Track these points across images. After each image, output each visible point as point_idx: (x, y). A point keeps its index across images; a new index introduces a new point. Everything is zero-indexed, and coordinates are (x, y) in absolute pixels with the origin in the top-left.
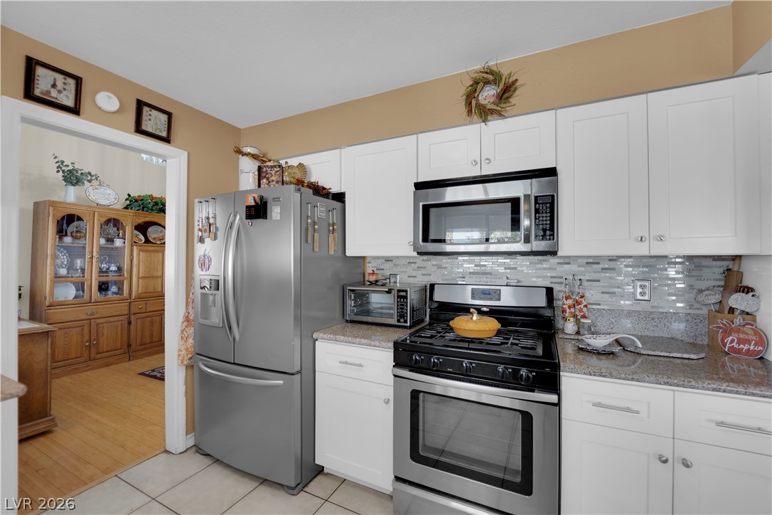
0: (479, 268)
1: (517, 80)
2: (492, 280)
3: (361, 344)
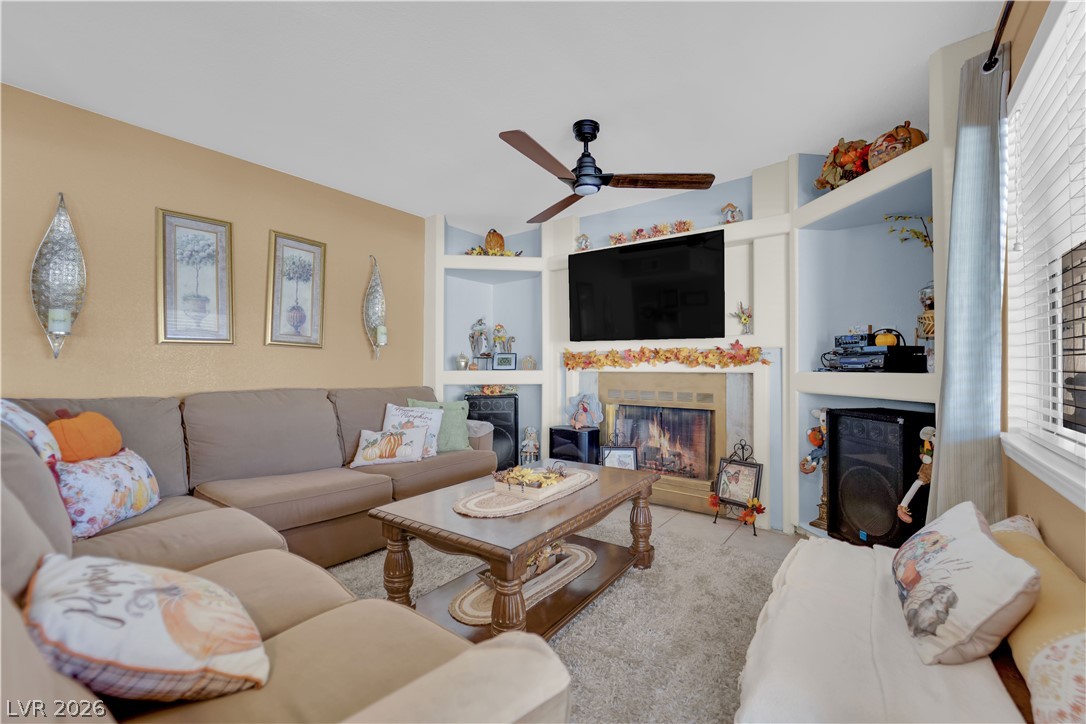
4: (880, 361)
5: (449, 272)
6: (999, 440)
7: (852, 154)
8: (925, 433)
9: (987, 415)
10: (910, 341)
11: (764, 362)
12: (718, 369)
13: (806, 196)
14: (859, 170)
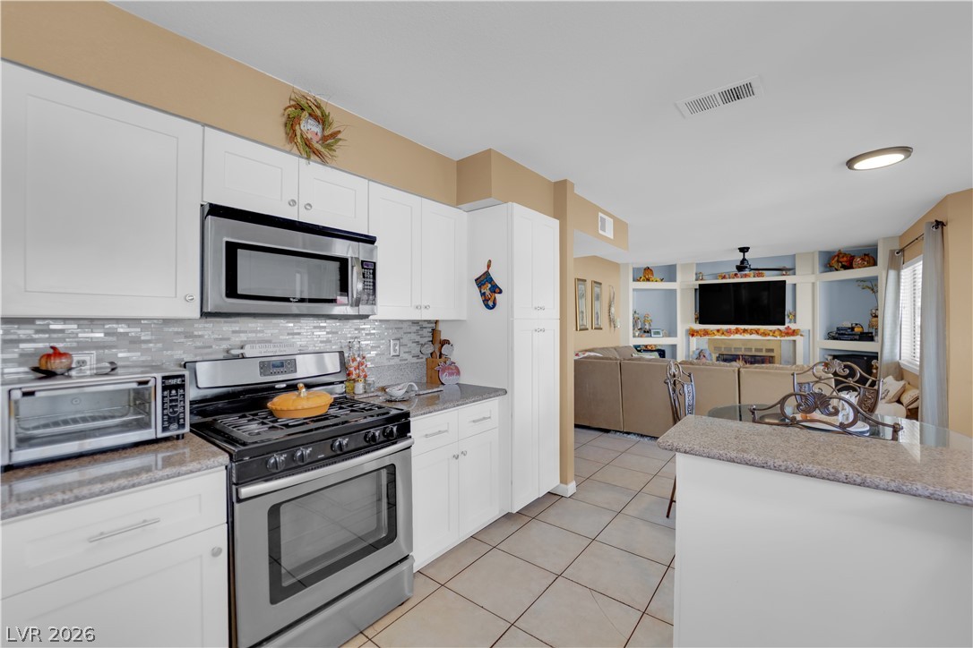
0: (254, 335)
1: (339, 132)
2: (282, 349)
3: (156, 481)
4: (857, 337)
5: (634, 290)
6: (899, 363)
7: (845, 259)
8: (874, 362)
9: (895, 355)
10: (866, 331)
11: (801, 335)
12: (779, 338)
13: (822, 269)
14: (848, 266)
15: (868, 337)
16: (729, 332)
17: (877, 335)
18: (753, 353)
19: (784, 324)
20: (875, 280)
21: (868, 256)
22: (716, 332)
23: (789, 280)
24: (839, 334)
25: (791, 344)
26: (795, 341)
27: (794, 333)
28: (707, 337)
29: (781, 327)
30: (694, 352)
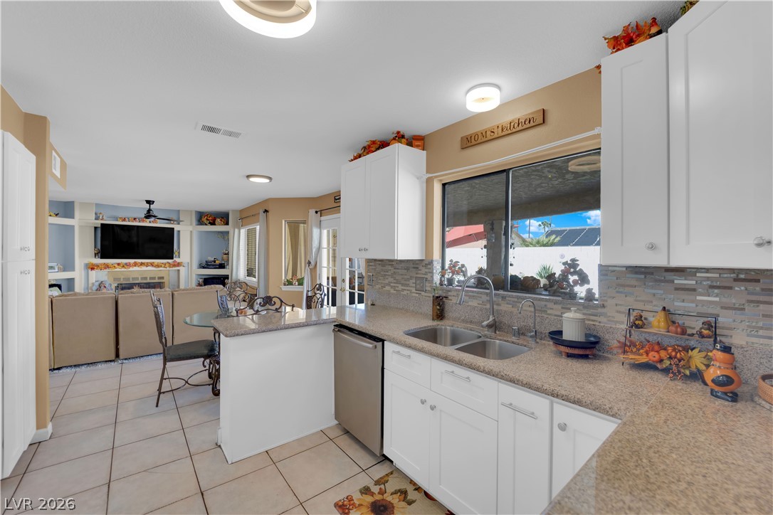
4: (218, 267)
7: (211, 218)
8: (227, 280)
10: (222, 263)
11: (183, 266)
13: (197, 223)
14: (213, 223)
15: (222, 266)
16: (128, 265)
17: (228, 264)
18: (148, 281)
19: (173, 259)
20: (227, 233)
21: (224, 217)
22: (116, 265)
23: (177, 228)
24: (207, 265)
25: (176, 273)
26: (179, 270)
27: (179, 264)
28: (107, 270)
29: (170, 261)
30: (93, 284)
